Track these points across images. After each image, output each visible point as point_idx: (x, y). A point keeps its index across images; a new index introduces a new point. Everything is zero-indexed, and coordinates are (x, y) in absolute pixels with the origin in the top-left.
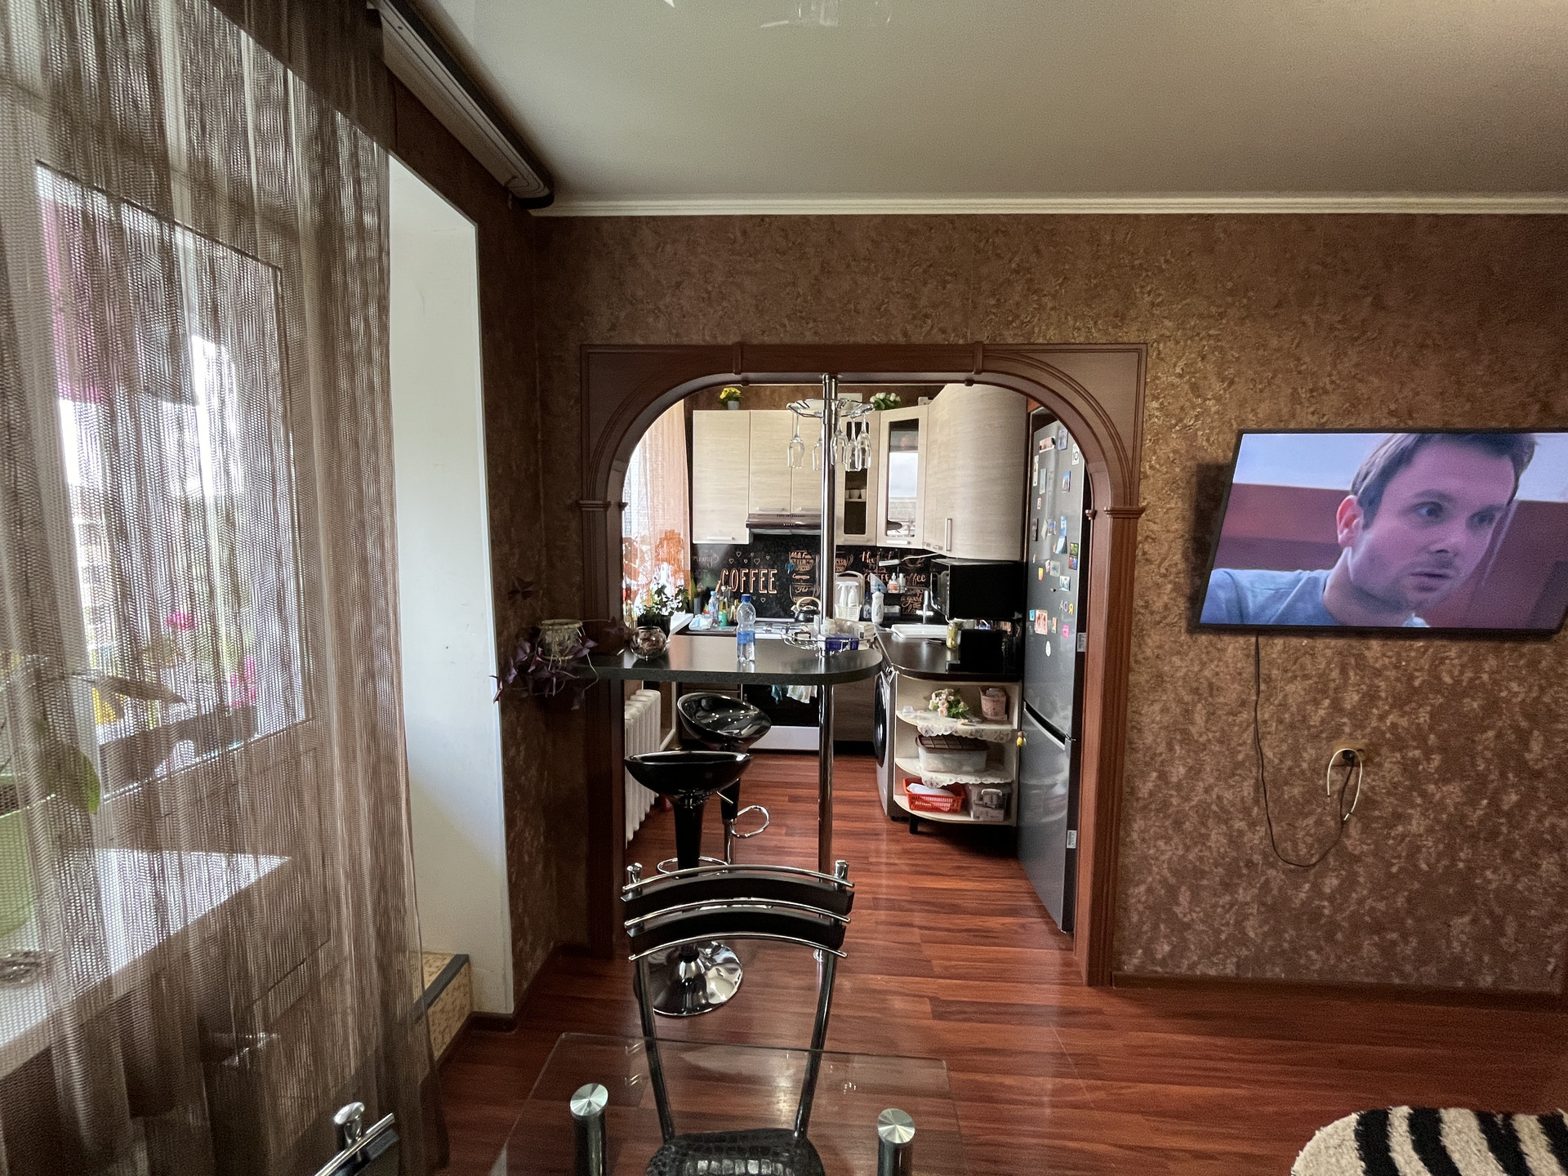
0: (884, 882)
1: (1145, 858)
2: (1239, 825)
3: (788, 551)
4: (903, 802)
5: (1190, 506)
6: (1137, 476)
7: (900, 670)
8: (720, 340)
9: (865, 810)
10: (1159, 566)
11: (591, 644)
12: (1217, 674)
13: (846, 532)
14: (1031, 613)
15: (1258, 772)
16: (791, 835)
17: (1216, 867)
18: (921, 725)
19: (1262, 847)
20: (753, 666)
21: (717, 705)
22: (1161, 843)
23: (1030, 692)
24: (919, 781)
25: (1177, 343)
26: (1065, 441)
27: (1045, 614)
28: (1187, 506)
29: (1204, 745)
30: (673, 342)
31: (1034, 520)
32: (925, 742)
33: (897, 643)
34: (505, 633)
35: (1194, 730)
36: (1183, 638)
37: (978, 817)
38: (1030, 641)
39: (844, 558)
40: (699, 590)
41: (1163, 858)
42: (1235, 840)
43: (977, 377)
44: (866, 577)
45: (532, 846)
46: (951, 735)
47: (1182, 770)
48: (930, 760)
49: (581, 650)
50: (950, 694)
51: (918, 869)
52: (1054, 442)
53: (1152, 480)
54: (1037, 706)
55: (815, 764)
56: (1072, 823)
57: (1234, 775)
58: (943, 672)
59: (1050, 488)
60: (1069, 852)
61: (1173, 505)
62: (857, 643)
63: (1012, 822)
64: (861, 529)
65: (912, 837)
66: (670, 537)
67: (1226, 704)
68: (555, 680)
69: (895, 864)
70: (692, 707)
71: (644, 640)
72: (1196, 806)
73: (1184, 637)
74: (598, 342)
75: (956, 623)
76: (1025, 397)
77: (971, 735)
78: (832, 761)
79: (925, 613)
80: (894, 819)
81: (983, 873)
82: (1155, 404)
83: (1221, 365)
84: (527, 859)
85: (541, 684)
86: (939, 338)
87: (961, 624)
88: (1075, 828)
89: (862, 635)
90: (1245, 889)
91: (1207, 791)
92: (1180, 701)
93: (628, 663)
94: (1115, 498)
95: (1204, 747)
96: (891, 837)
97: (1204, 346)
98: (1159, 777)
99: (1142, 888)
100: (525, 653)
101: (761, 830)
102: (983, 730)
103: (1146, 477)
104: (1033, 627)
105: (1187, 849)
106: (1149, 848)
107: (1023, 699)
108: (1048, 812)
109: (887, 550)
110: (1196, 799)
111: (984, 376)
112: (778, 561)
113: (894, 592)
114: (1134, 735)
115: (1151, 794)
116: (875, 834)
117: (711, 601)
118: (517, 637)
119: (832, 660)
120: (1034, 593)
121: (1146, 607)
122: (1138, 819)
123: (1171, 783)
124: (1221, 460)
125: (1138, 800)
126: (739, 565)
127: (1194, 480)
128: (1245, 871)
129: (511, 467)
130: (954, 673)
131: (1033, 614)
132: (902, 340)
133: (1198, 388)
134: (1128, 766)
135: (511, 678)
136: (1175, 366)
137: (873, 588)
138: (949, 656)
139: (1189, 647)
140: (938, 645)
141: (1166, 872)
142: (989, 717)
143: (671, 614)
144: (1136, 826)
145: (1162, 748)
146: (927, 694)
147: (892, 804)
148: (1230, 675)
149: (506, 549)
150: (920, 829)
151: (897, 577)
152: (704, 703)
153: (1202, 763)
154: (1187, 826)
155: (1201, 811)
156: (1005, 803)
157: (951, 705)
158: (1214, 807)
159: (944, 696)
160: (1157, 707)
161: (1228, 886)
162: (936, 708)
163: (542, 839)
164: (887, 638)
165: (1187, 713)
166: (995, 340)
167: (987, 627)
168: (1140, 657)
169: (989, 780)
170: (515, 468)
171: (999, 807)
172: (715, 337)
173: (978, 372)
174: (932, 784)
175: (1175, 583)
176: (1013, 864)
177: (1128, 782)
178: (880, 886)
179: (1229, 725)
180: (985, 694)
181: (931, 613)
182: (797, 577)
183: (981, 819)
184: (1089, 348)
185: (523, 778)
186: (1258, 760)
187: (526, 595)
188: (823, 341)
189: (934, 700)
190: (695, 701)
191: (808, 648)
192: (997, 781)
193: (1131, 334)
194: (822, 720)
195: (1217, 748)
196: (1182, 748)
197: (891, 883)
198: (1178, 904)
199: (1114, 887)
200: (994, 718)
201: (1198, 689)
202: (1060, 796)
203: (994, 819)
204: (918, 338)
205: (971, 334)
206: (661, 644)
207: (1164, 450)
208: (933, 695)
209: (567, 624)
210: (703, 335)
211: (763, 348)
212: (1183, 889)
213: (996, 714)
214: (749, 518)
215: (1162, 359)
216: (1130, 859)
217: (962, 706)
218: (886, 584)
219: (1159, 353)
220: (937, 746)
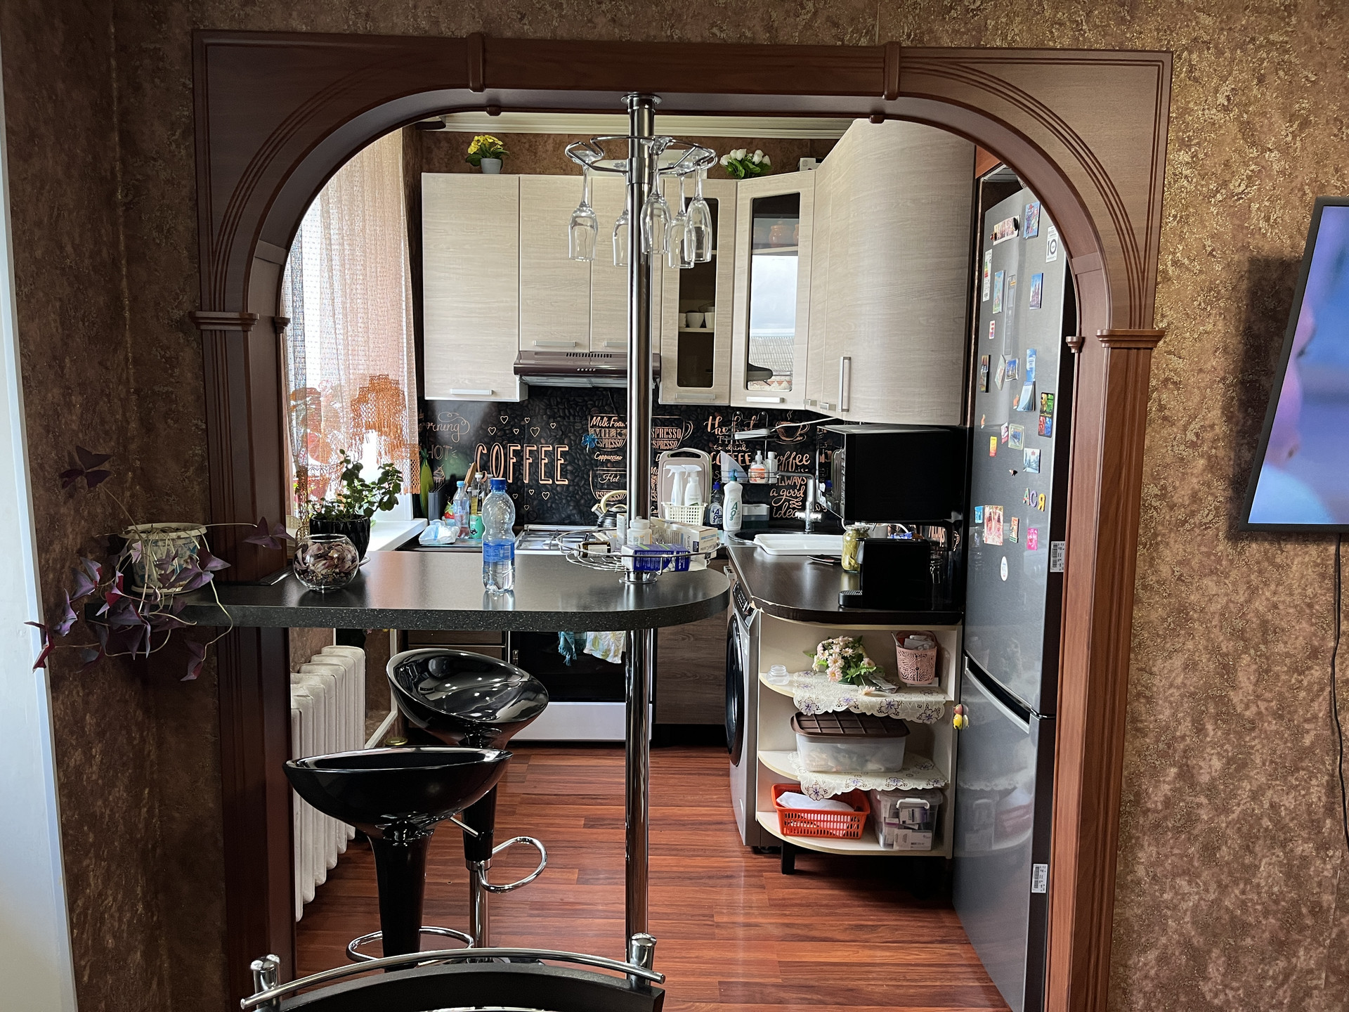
0: (741, 955)
1: (1157, 906)
2: (1304, 848)
3: (585, 415)
4: (770, 823)
5: (1237, 328)
6: (1152, 275)
7: (765, 607)
8: (446, 29)
9: (709, 838)
10: (1185, 429)
11: (217, 564)
12: (1275, 606)
13: (680, 384)
14: (978, 511)
15: (1334, 761)
16: (586, 882)
17: (1266, 917)
18: (799, 696)
19: (1335, 882)
20: (510, 600)
21: (455, 668)
22: (1182, 883)
23: (974, 641)
24: (796, 788)
25: (1220, 53)
26: (1034, 222)
27: (1000, 512)
28: (1232, 329)
29: (1252, 722)
30: (361, 27)
31: (983, 357)
32: (806, 724)
33: (763, 563)
34: (57, 547)
35: (1236, 697)
36: (1221, 547)
37: (892, 845)
38: (975, 557)
39: (679, 426)
40: (438, 479)
41: (1184, 906)
42: (1295, 872)
43: (890, 106)
44: (714, 458)
45: (120, 920)
46: (847, 712)
47: (1217, 764)
48: (814, 754)
49: (199, 575)
50: (846, 646)
51: (794, 931)
52: (1017, 226)
53: (1176, 285)
54: (986, 661)
55: (618, 763)
56: (1041, 851)
57: (1297, 770)
58: (836, 610)
59: (1011, 303)
60: (1035, 898)
61: (1209, 327)
62: (687, 560)
63: (945, 852)
64: (705, 379)
65: (786, 879)
66: (379, 386)
67: (1288, 655)
68: (149, 628)
69: (756, 925)
70: (414, 672)
71: (318, 557)
72: (1238, 821)
73: (1223, 547)
74: (224, 26)
75: (857, 531)
76: (973, 144)
77: (880, 711)
78: (648, 760)
79: (809, 516)
80: (757, 851)
81: (897, 935)
82: (1184, 157)
83: (1290, 91)
84: (110, 942)
85: (124, 637)
86: (827, 37)
87: (866, 531)
88: (1045, 860)
89: (696, 544)
90: (1307, 950)
91: (1255, 796)
92: (1214, 651)
93: (293, 597)
94: (1115, 314)
95: (1252, 726)
96: (753, 880)
97: (1262, 60)
98: (1180, 776)
99: (1152, 955)
100: (92, 580)
101: (532, 877)
102: (899, 703)
103: (1167, 279)
104: (980, 534)
105: (1223, 889)
106: (1163, 891)
107: (963, 652)
108: (1002, 835)
109: (748, 412)
110: (1238, 810)
111: (902, 105)
112: (571, 432)
113: (759, 481)
114: (1140, 707)
115: (1167, 803)
116: (727, 876)
117: (456, 497)
118: (81, 552)
119: (646, 589)
120: (985, 477)
121: (1162, 497)
122: (1146, 844)
123: (1198, 783)
124: (1287, 253)
125: (1146, 812)
126: (506, 438)
127: (1244, 285)
128: (1309, 921)
129: (61, 248)
130: (854, 611)
131: (982, 513)
132: (763, 38)
133: (1253, 129)
134: (1130, 758)
135: (66, 627)
136: (1216, 91)
137: (725, 475)
138: (846, 585)
139: (1232, 561)
140: (829, 566)
141: (1190, 929)
142: (909, 682)
143: (369, 512)
144: (1142, 856)
145: (1185, 727)
146: (809, 646)
147: (754, 827)
148: (1295, 607)
149: (55, 394)
150: (798, 865)
151: (765, 457)
152: (432, 665)
153: (1249, 751)
154: (1224, 853)
155: (1245, 829)
156: (934, 821)
157: (849, 663)
158: (1266, 822)
159: (836, 649)
160: (1178, 661)
161: (1282, 946)
162: (824, 668)
163: (140, 907)
164: (747, 555)
165: (1227, 670)
166: (921, 41)
167: (908, 535)
168: (1152, 580)
169: (909, 785)
170: (69, 249)
171: (925, 826)
172: (436, 23)
173: (891, 97)
174: (817, 793)
175: (1209, 458)
176: (947, 920)
177: (1130, 783)
178: (731, 962)
179: (1291, 688)
180: (902, 645)
181: (819, 516)
182: (602, 458)
183: (896, 848)
184: (1079, 57)
185: (100, 803)
186: (1334, 742)
187: (96, 478)
188: (627, 35)
189: (821, 655)
190: (418, 664)
191: (605, 568)
192: (921, 785)
193: (1146, 37)
194: (630, 689)
195: (1274, 727)
196: (1217, 727)
197: (753, 956)
198: (1206, 979)
199: (1108, 956)
200: (916, 683)
201: (1243, 630)
202: (1024, 807)
203: (915, 848)
204: (792, 35)
205: (882, 28)
206: (349, 564)
207: (1196, 235)
208: (820, 648)
209: (177, 530)
210: (415, 17)
211: (520, 45)
212: (1215, 952)
213: (920, 678)
214: (520, 357)
215: (1196, 80)
216: (1132, 910)
217: (865, 665)
218: (746, 468)
219: (1192, 68)
220: (825, 731)
